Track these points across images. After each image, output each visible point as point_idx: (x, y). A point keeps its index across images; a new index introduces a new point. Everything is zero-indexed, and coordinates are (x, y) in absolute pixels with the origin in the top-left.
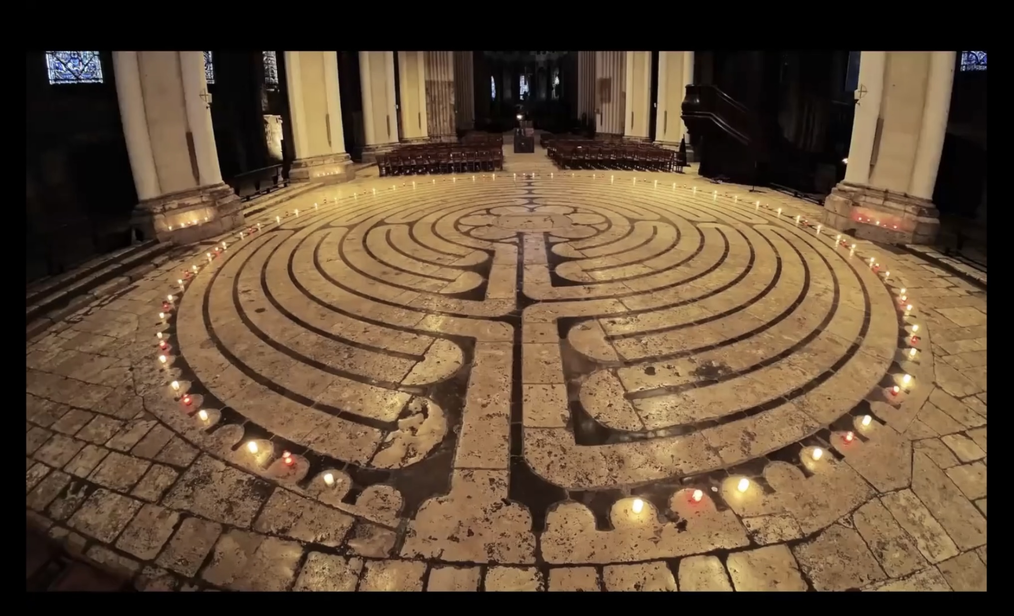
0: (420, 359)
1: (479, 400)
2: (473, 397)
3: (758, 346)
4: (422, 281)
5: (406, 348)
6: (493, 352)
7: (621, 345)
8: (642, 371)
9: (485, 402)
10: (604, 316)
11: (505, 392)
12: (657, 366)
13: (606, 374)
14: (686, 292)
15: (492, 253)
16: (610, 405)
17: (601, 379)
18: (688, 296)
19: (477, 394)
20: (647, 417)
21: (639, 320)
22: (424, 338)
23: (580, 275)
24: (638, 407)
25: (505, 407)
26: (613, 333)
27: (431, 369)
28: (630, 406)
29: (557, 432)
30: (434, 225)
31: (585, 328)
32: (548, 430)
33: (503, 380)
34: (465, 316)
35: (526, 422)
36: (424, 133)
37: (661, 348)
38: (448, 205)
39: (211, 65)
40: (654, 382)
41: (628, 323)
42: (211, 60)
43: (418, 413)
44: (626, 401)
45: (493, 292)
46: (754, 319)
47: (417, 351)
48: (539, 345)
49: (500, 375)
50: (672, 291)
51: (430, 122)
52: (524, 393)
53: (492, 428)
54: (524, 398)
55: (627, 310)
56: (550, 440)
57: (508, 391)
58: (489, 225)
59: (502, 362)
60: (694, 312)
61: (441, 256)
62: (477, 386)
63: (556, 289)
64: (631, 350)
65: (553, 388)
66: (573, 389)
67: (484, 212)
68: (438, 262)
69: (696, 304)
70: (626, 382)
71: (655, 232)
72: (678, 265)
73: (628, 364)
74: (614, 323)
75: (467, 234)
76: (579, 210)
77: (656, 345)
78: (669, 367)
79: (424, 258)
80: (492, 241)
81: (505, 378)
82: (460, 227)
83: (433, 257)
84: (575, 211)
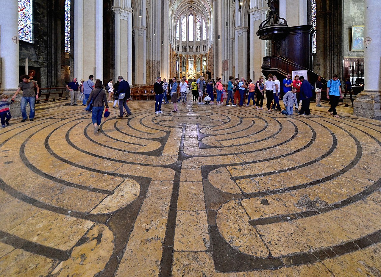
0: (111, 193)
1: (144, 225)
2: (141, 222)
3: (340, 186)
4: (128, 146)
5: (103, 186)
6: (160, 187)
7: (241, 183)
8: (259, 202)
9: (147, 227)
10: (229, 165)
11: (164, 218)
12: (269, 198)
13: (233, 203)
14: (277, 151)
15: (168, 133)
16: (240, 230)
17: (230, 207)
18: (278, 154)
19: (143, 220)
20: (270, 243)
21: (250, 168)
22: (118, 179)
23: (214, 143)
24: (261, 233)
25: (162, 232)
26: (235, 175)
27: (115, 201)
28: (255, 231)
29: (200, 256)
30: (141, 120)
31: (218, 172)
32: (193, 254)
33: (164, 208)
34: (148, 165)
35: (176, 246)
36: (145, 83)
37: (269, 185)
38: (150, 112)
39: (32, 33)
40: (269, 211)
41: (244, 169)
42: (31, 31)
43: (94, 239)
44: (251, 227)
45: (166, 152)
46: (329, 168)
47: (110, 188)
48: (190, 183)
49: (162, 204)
50: (268, 151)
51: (148, 78)
52: (177, 218)
53: (149, 251)
54: (177, 223)
55: (243, 162)
56: (194, 265)
57: (166, 217)
58: (169, 120)
59: (165, 194)
60: (285, 163)
61: (141, 133)
62: (145, 213)
63: (201, 150)
64: (248, 187)
65: (198, 214)
66: (212, 215)
67: (168, 115)
68: (140, 136)
69: (284, 158)
70: (249, 210)
71: (254, 123)
72: (269, 138)
73: (247, 196)
74: (235, 169)
75: (158, 124)
76: (214, 114)
77: (265, 184)
78: (277, 200)
79: (131, 134)
80: (170, 127)
81: (165, 207)
82: (154, 121)
83: (137, 134)
84: (212, 114)
